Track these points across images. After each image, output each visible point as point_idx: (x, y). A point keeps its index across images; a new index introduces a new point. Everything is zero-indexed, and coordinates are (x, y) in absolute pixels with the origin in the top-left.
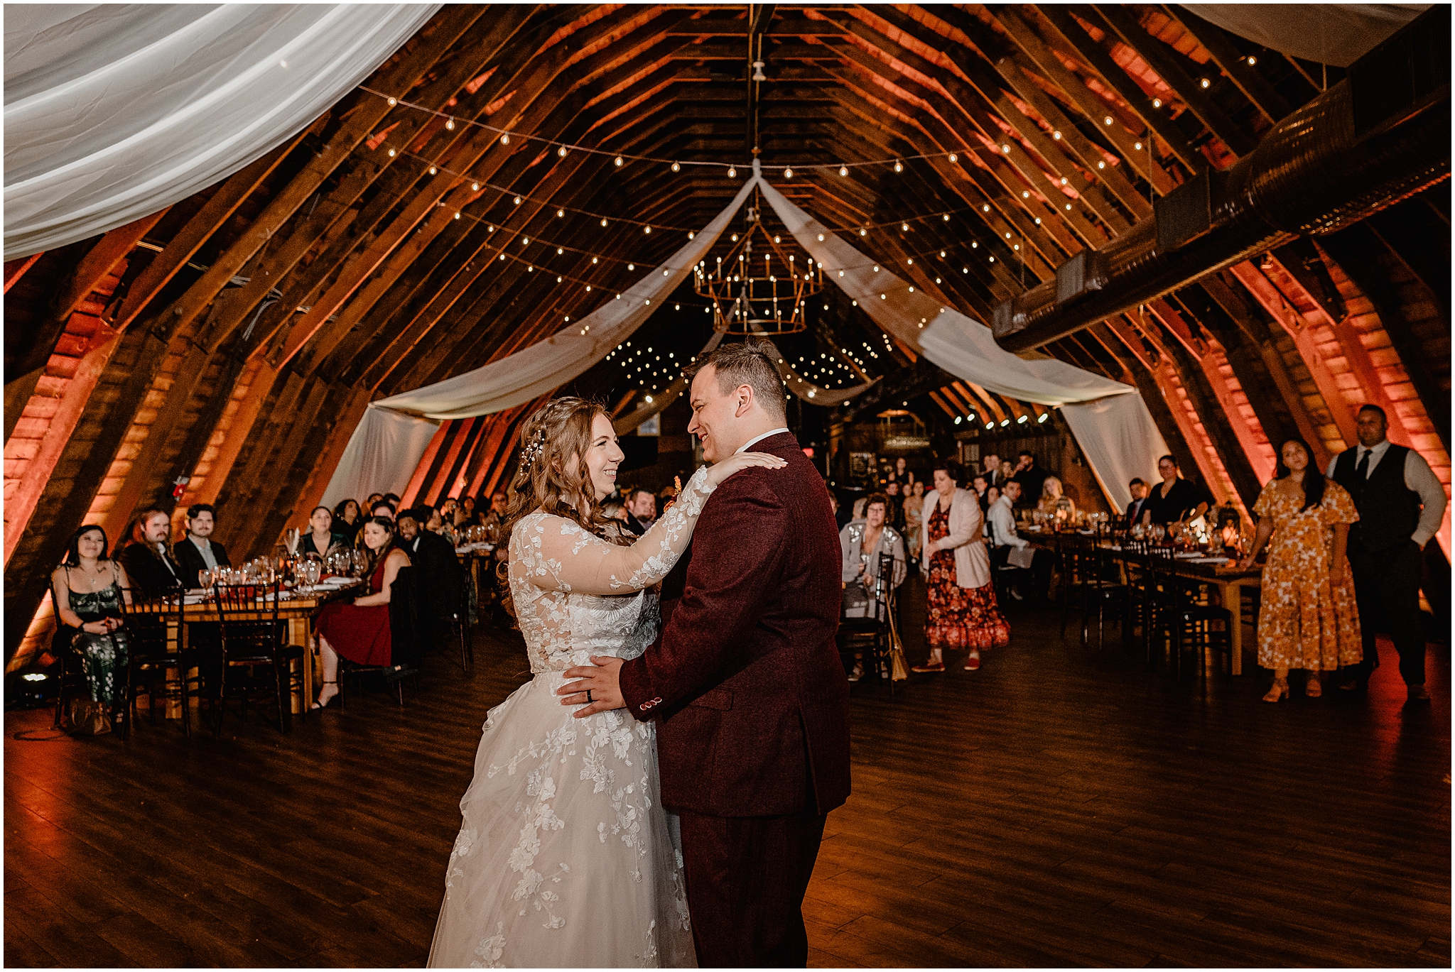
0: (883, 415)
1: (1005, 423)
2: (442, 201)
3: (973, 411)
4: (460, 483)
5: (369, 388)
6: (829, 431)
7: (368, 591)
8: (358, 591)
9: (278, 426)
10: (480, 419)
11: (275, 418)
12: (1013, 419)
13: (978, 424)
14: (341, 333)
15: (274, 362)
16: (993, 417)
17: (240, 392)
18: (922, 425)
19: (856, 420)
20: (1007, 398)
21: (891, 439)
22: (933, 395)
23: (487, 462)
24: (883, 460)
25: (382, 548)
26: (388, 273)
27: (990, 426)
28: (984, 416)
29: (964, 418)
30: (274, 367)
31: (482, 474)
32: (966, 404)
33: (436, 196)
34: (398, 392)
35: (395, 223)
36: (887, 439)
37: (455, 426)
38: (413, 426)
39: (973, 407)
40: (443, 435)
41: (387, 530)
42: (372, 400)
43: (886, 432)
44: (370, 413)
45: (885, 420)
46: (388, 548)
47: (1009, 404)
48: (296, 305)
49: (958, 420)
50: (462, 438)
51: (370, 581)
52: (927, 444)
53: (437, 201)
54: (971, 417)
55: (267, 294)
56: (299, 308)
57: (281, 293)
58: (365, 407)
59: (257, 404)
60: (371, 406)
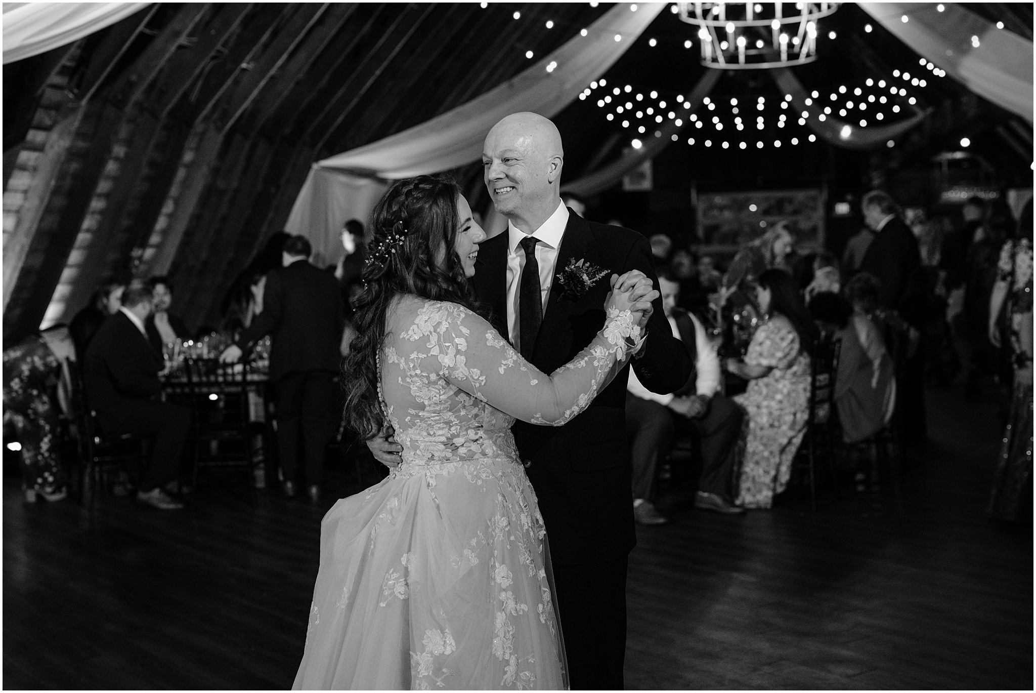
5: (313, 147)
9: (225, 192)
11: (221, 184)
14: (286, 89)
15: (219, 123)
17: (188, 157)
30: (219, 129)
38: (357, 188)
42: (318, 160)
44: (314, 175)
48: (241, 62)
55: (213, 53)
56: (244, 65)
57: (226, 51)
58: (309, 168)
59: (205, 170)
60: (315, 166)
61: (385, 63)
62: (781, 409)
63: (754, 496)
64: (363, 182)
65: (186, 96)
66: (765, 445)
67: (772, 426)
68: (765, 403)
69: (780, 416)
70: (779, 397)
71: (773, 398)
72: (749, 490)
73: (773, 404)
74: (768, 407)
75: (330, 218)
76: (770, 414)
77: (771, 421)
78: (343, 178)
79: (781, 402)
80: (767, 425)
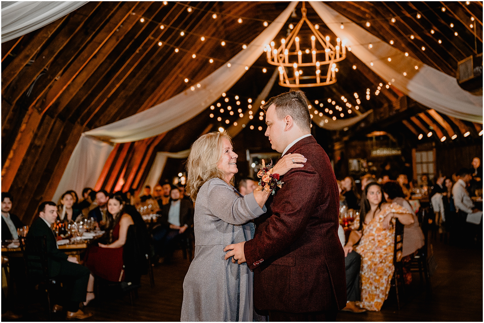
0: (369, 135)
1: (454, 137)
2: (133, 11)
3: (431, 130)
4: (121, 182)
5: (82, 124)
6: (333, 146)
7: (111, 240)
8: (105, 239)
9: (39, 147)
10: (133, 143)
11: (37, 142)
12: (460, 135)
13: (435, 138)
14: (74, 91)
15: (40, 109)
16: (445, 133)
17: (23, 127)
18: (394, 140)
19: (351, 139)
20: (456, 119)
21: (376, 150)
22: (405, 122)
23: (135, 169)
24: (370, 164)
25: (117, 214)
26: (101, 55)
27: (443, 139)
28: (439, 133)
29: (425, 135)
30: (40, 112)
31: (131, 177)
32: (427, 126)
33: (130, 9)
34: (96, 127)
35: (107, 26)
36: (373, 150)
37: (121, 146)
38: (101, 147)
39: (432, 127)
40: (115, 153)
41: (121, 203)
42: (84, 131)
43: (372, 146)
44: (83, 139)
45: (371, 138)
46: (120, 214)
47: (457, 123)
48: (55, 76)
49: (420, 137)
50: (124, 154)
51: (112, 233)
52: (399, 152)
53: (130, 12)
54: (430, 134)
55: (42, 70)
56: (56, 78)
57: (47, 69)
58: (80, 135)
59: (31, 134)
60: (83, 135)
61: (122, 81)
62: (386, 254)
63: (370, 302)
64: (104, 144)
65: (25, 93)
66: (377, 273)
67: (381, 262)
68: (377, 251)
69: (386, 257)
70: (384, 247)
71: (381, 247)
72: (366, 299)
73: (382, 251)
74: (379, 253)
75: (88, 162)
76: (381, 256)
77: (381, 260)
78: (94, 142)
79: (386, 250)
80: (379, 262)
